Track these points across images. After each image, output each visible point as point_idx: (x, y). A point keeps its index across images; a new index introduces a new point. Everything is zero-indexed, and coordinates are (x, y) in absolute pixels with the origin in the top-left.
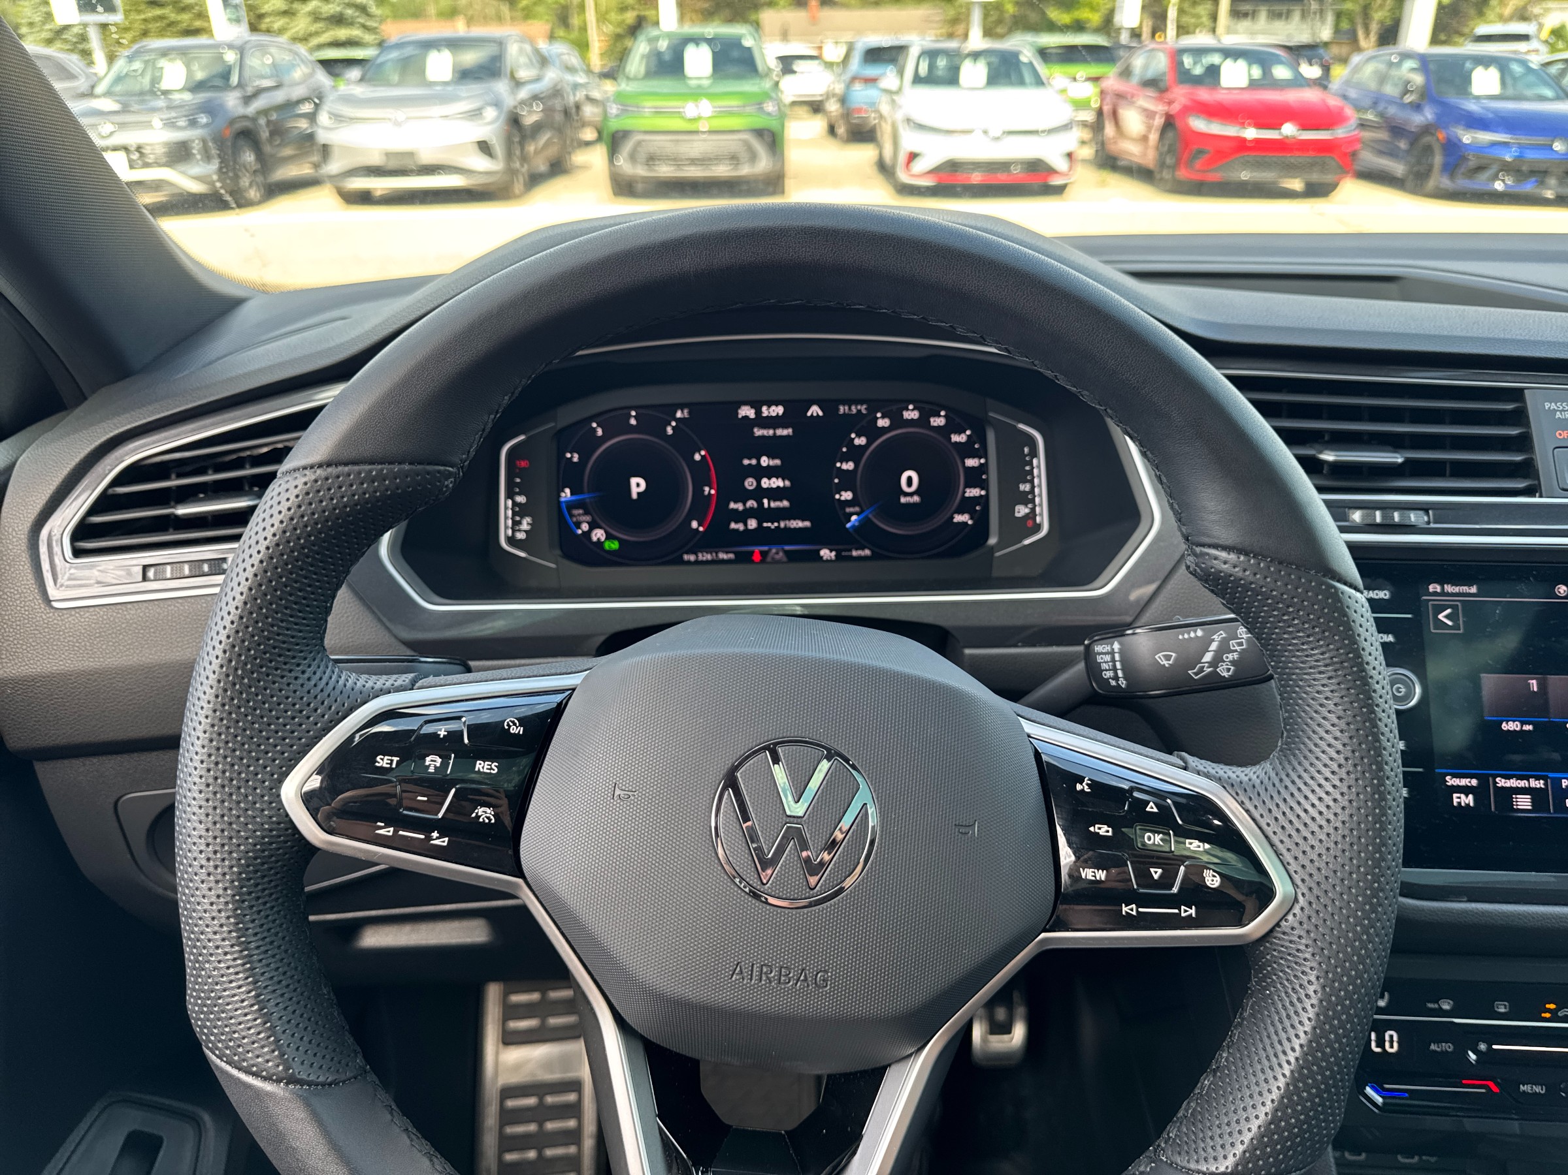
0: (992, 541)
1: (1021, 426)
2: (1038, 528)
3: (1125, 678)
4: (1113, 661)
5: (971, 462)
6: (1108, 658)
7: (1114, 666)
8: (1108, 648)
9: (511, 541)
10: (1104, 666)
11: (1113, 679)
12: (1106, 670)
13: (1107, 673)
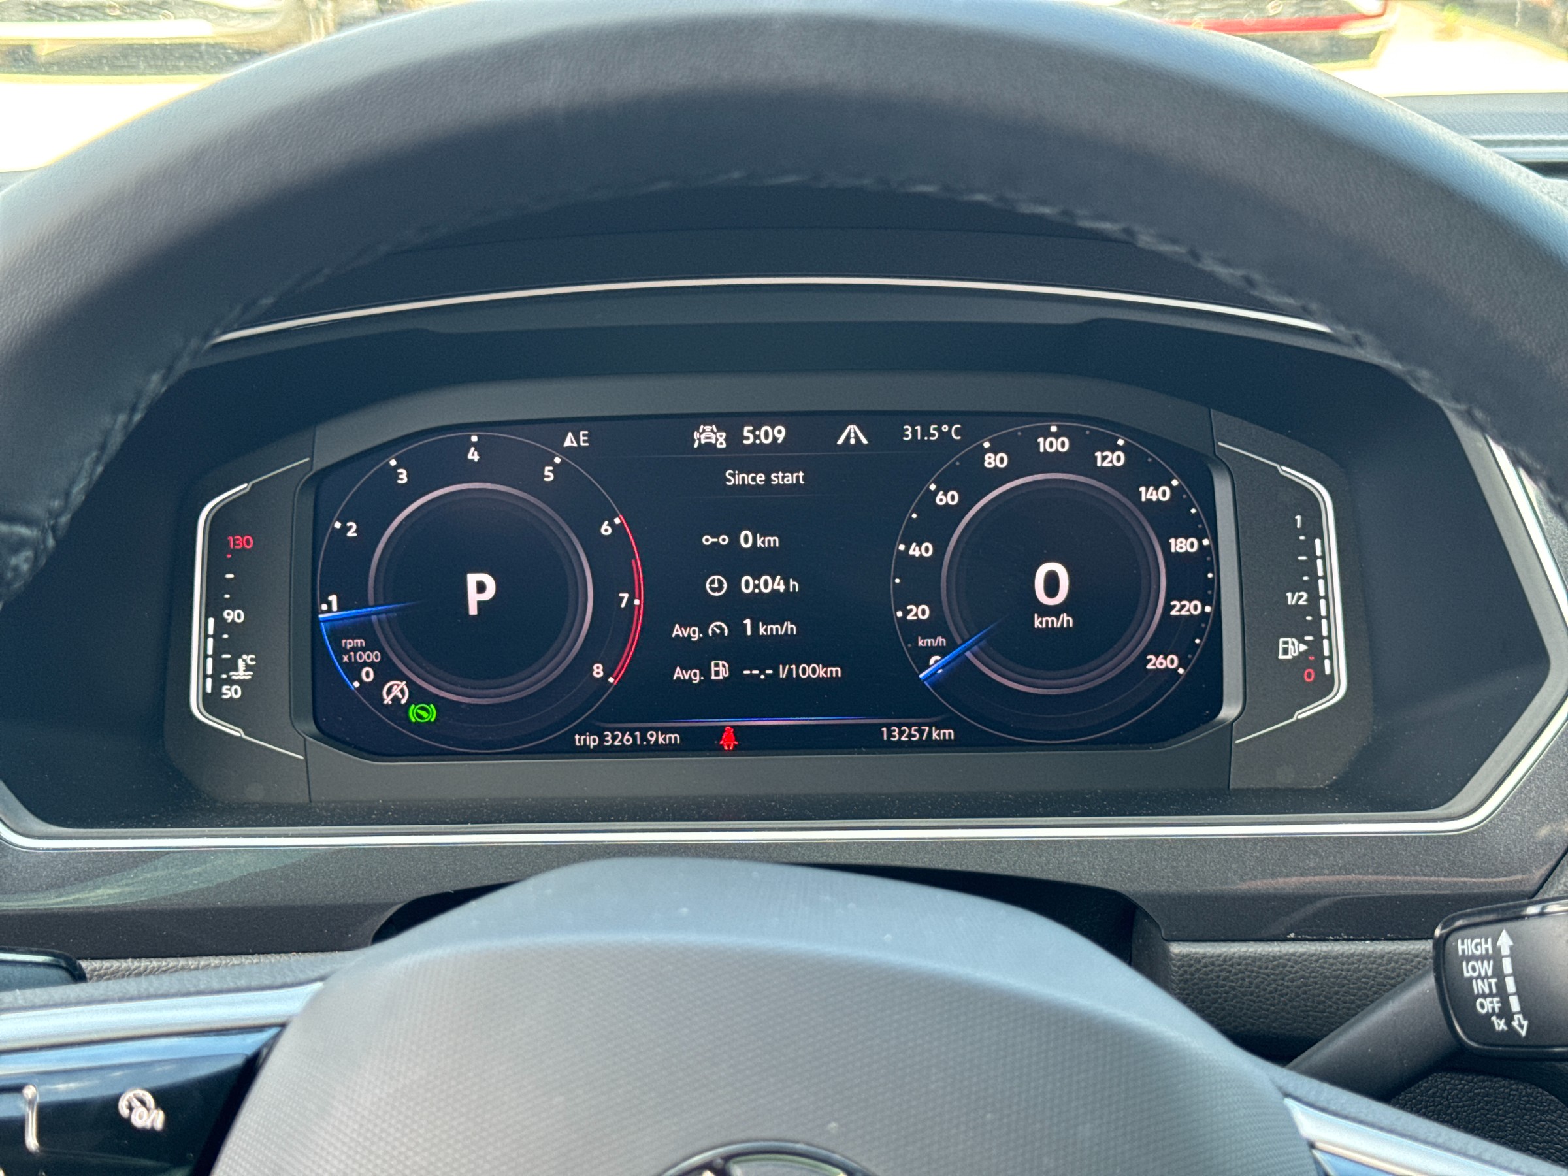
0: (1229, 711)
1: (1285, 470)
2: (1326, 684)
3: (1524, 1012)
4: (1498, 973)
5: (1181, 545)
6: (1487, 968)
7: (1501, 986)
8: (1486, 946)
9: (212, 702)
10: (1480, 987)
11: (1499, 1016)
12: (1484, 996)
13: (1487, 1003)
